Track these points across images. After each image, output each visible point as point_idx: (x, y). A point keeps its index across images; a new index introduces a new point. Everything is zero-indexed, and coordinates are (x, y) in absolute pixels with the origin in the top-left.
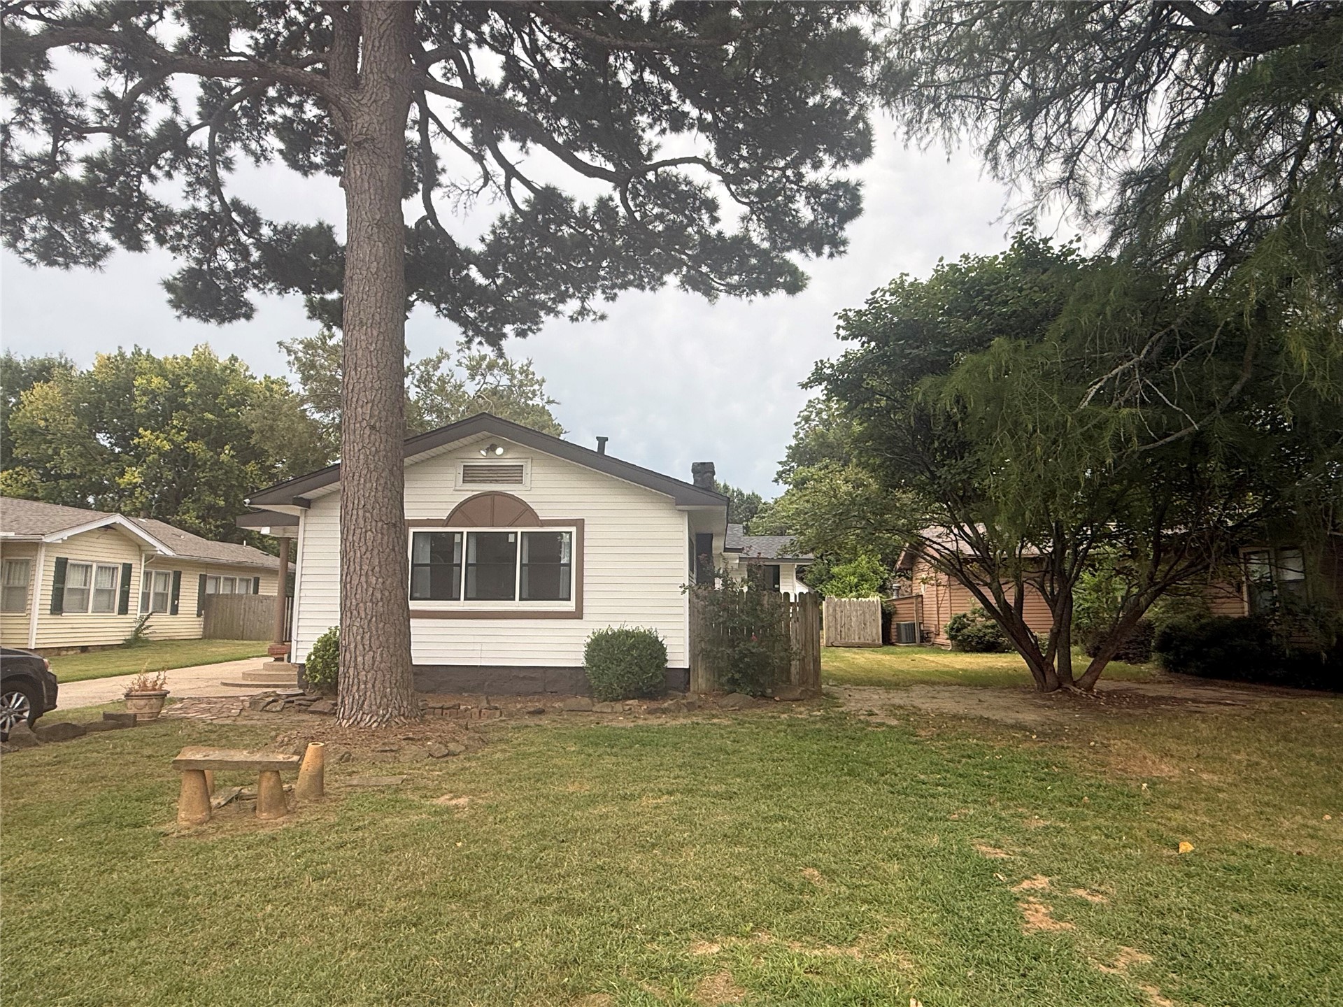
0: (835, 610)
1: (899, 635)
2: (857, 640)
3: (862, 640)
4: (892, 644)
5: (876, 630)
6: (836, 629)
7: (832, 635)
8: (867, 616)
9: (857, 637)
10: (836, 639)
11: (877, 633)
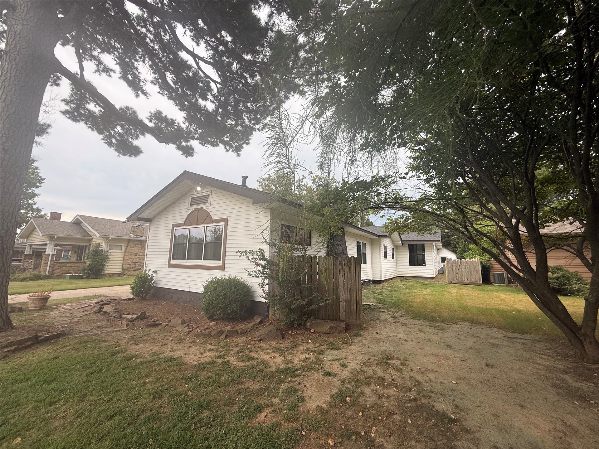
0: (452, 265)
1: (494, 279)
2: (466, 281)
3: (469, 281)
4: (491, 284)
5: (478, 276)
6: (453, 274)
7: (451, 277)
8: (472, 268)
9: (466, 280)
10: (453, 280)
11: (479, 278)
